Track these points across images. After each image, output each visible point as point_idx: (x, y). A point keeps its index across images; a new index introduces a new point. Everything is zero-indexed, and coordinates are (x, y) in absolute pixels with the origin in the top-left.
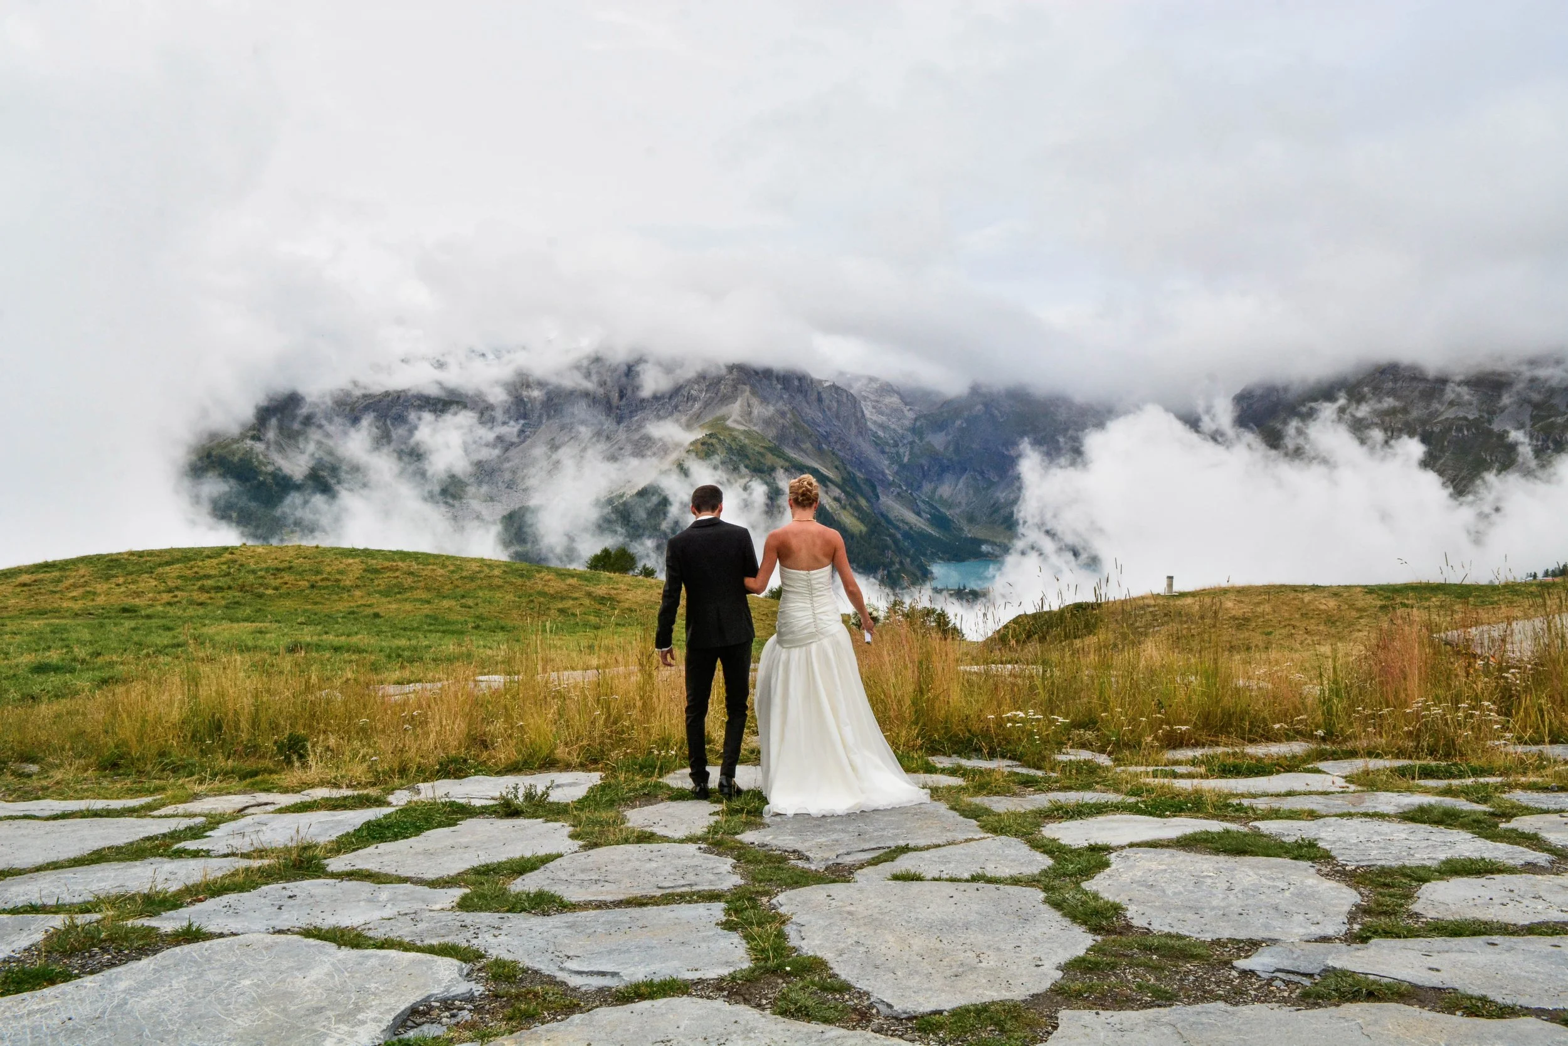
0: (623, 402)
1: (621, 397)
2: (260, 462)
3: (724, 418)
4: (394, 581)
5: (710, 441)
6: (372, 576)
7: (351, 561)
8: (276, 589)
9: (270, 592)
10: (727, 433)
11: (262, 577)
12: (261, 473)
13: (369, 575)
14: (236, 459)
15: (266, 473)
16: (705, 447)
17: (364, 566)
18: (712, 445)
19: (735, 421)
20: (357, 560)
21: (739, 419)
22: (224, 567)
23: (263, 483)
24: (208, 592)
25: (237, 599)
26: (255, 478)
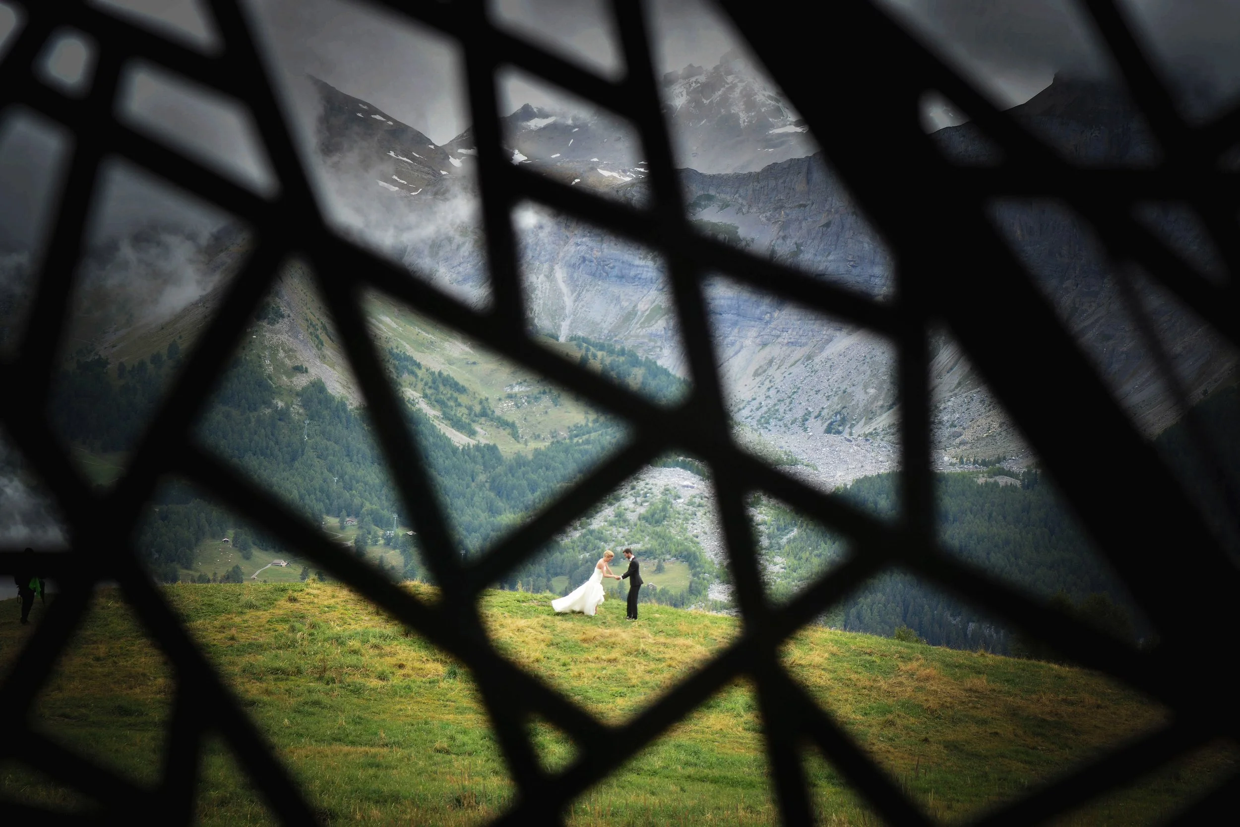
4: (610, 670)
6: (565, 658)
7: (522, 623)
8: (382, 677)
9: (374, 683)
11: (355, 652)
13: (558, 654)
15: (291, 391)
17: (547, 635)
20: (533, 621)
22: (283, 628)
24: (260, 680)
25: (315, 697)
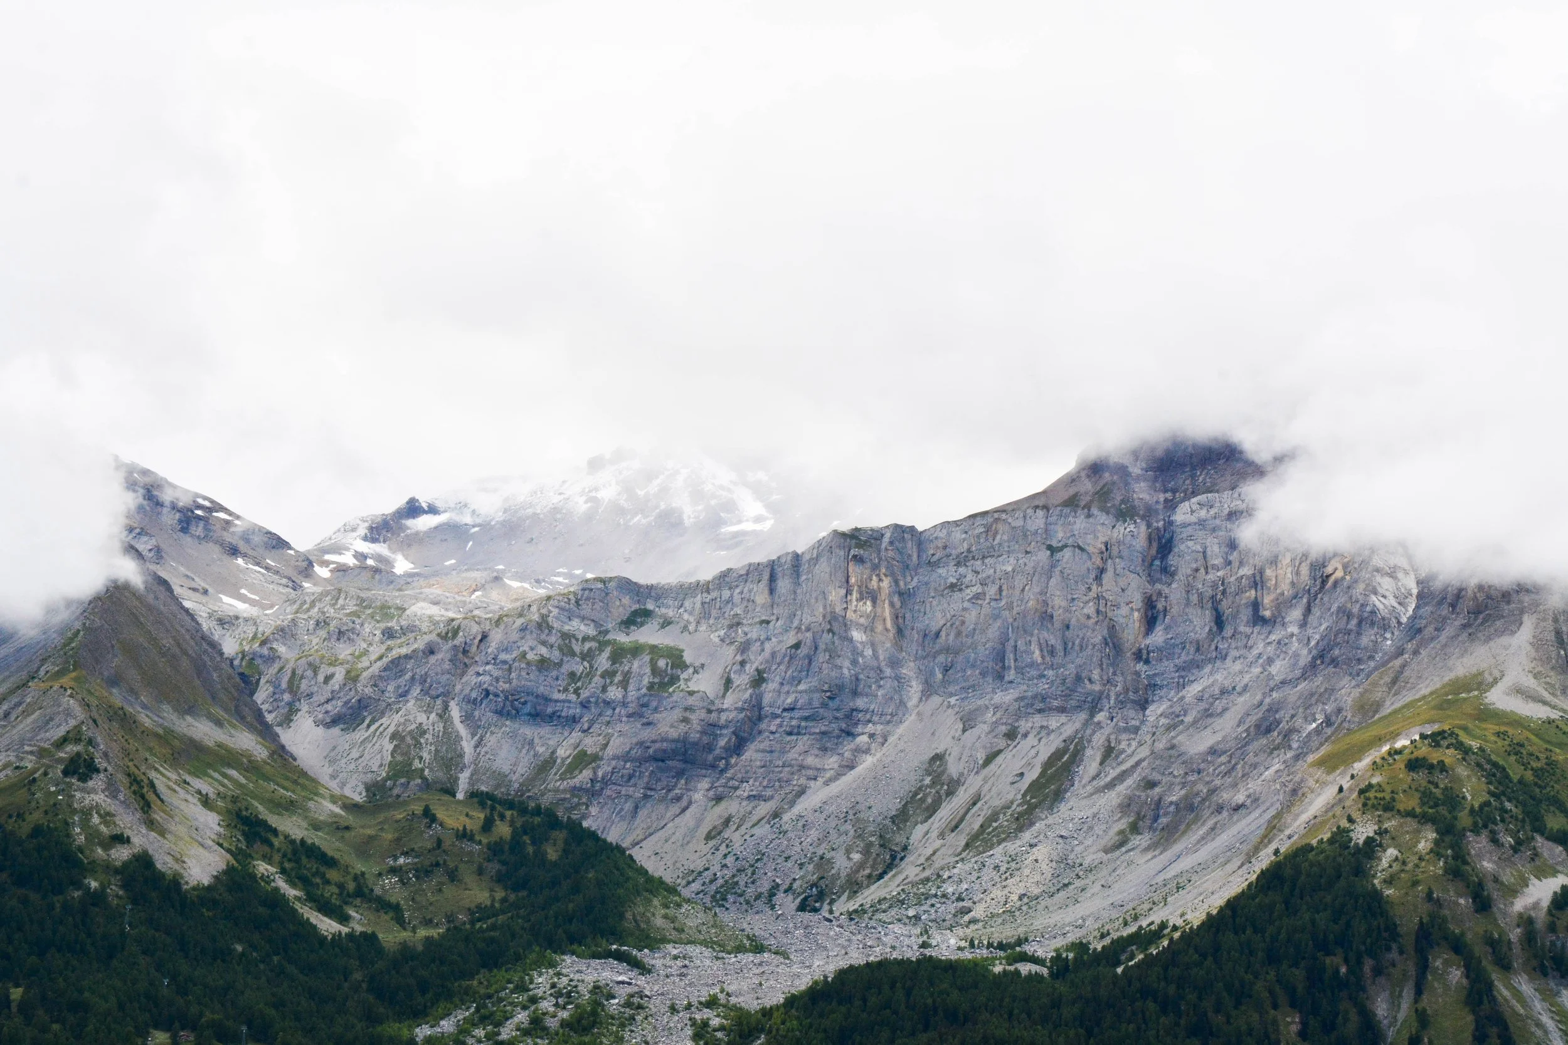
0: (1158, 637)
1: (1150, 621)
2: (93, 836)
3: (1478, 683)
5: (1435, 756)
10: (1491, 727)
12: (92, 868)
14: (25, 829)
15: (107, 867)
16: (1421, 777)
18: (1442, 767)
19: (1519, 691)
21: (1530, 682)
23: (98, 898)
26: (78, 884)
